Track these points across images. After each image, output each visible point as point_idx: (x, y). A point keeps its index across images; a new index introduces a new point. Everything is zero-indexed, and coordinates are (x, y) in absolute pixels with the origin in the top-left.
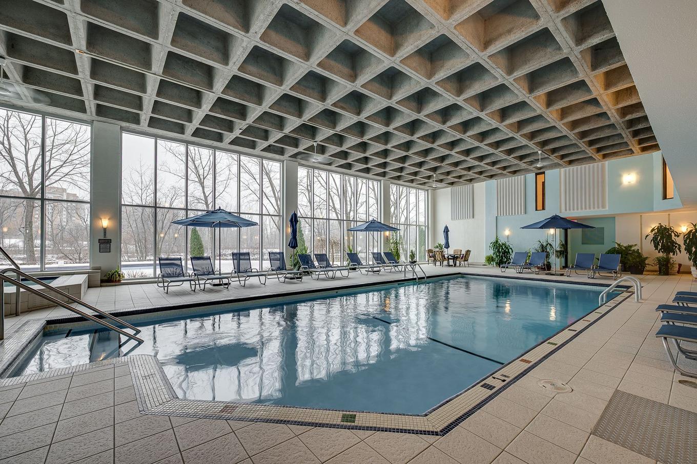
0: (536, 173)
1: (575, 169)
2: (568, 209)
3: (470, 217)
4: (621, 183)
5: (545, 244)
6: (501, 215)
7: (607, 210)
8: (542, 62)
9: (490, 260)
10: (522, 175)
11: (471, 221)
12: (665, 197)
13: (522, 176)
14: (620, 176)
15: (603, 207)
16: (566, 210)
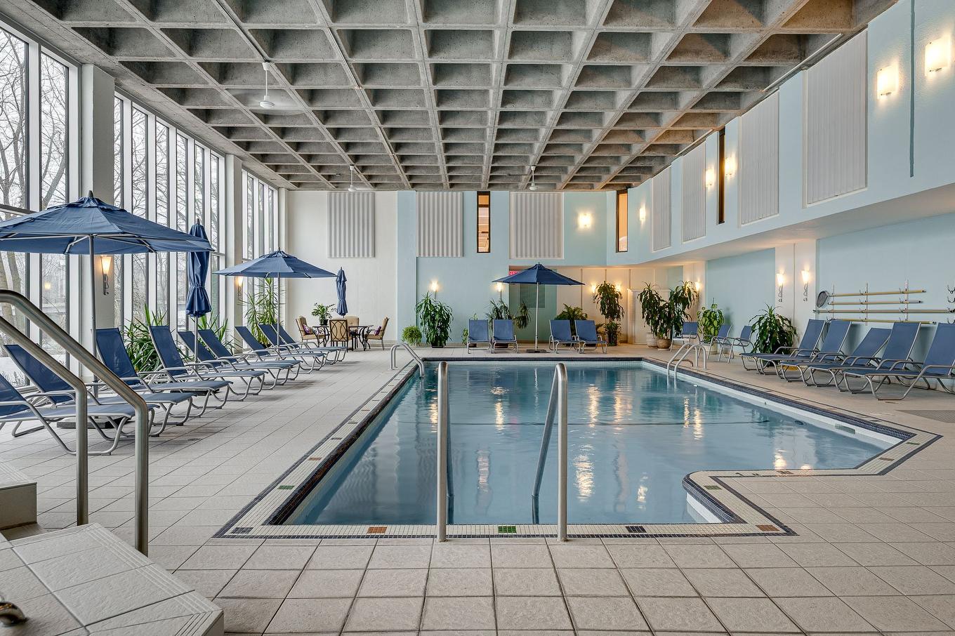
0: (478, 192)
1: (524, 195)
2: (519, 253)
3: (368, 255)
4: (576, 226)
5: (499, 307)
6: (424, 254)
7: (562, 260)
8: (680, 87)
9: (413, 335)
10: (459, 191)
11: (369, 262)
12: (618, 250)
13: (459, 193)
14: (576, 215)
15: (559, 255)
16: (517, 256)
